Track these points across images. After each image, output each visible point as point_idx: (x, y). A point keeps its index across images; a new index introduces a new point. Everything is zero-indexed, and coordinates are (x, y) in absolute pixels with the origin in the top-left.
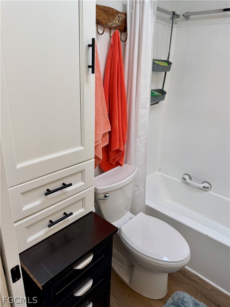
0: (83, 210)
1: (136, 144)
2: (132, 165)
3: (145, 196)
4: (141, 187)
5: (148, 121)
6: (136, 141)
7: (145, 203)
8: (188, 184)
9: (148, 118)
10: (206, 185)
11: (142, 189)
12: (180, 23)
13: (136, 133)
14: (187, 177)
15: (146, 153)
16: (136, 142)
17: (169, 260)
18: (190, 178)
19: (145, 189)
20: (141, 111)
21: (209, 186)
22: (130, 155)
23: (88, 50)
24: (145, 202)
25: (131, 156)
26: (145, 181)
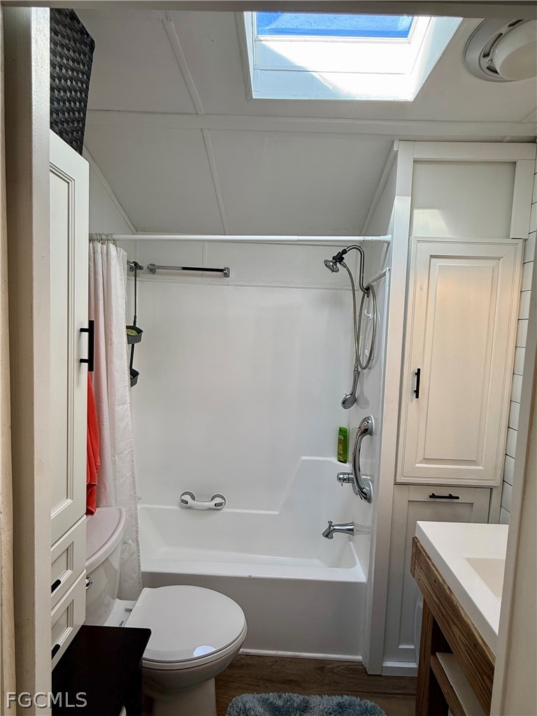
0: (70, 629)
1: (115, 465)
2: (111, 506)
3: (139, 556)
4: (130, 542)
5: (130, 423)
6: (115, 460)
7: (139, 570)
8: (190, 508)
9: (130, 419)
10: (218, 500)
11: (133, 544)
12: (143, 277)
13: (114, 447)
14: (187, 498)
15: (134, 477)
16: (114, 463)
17: (214, 650)
18: (193, 498)
19: (138, 542)
20: (119, 409)
21: (223, 501)
22: (105, 488)
23: (80, 336)
24: (139, 566)
25: (108, 490)
26: (137, 527)
